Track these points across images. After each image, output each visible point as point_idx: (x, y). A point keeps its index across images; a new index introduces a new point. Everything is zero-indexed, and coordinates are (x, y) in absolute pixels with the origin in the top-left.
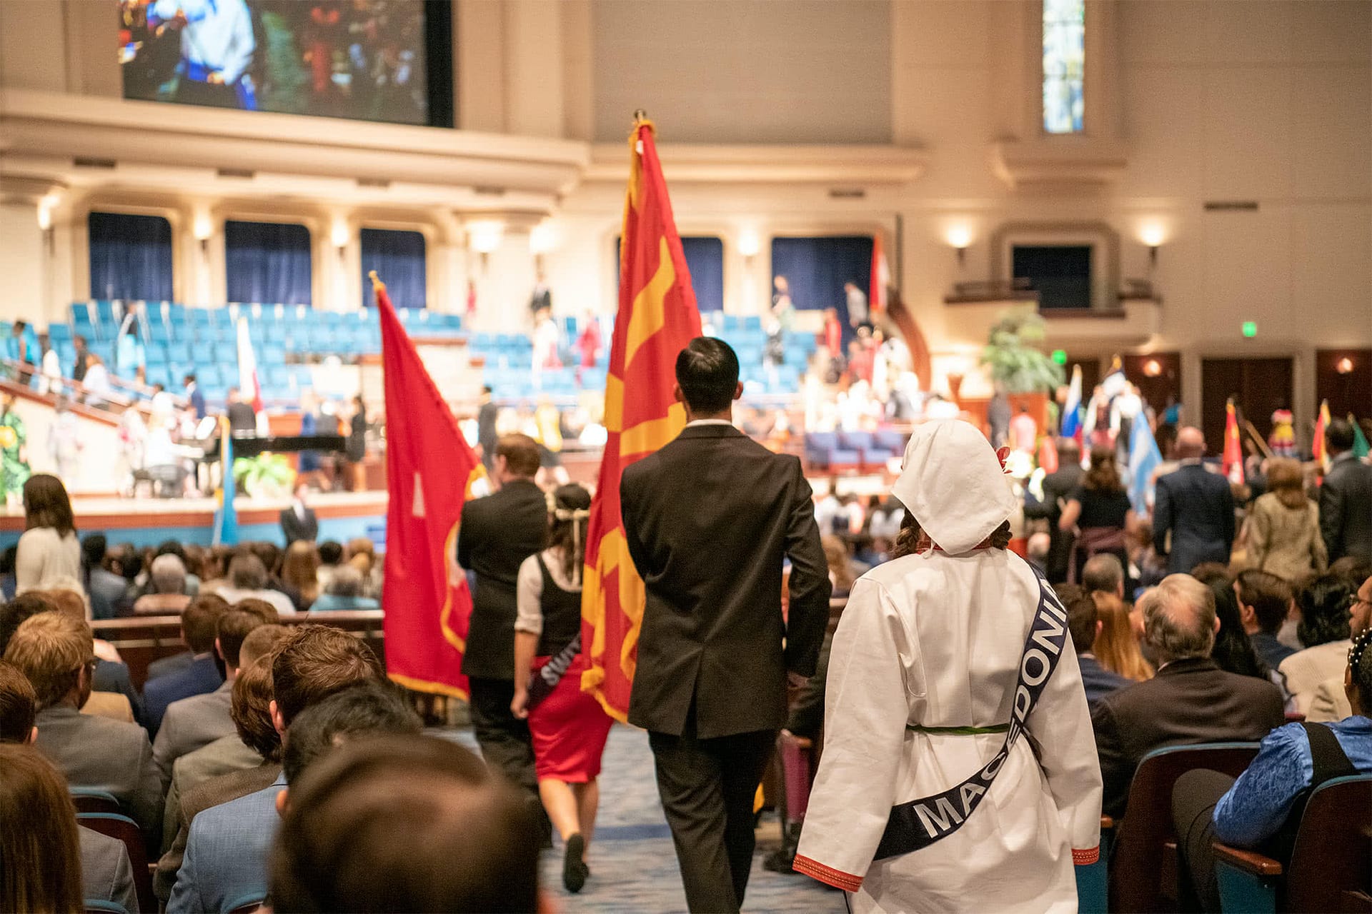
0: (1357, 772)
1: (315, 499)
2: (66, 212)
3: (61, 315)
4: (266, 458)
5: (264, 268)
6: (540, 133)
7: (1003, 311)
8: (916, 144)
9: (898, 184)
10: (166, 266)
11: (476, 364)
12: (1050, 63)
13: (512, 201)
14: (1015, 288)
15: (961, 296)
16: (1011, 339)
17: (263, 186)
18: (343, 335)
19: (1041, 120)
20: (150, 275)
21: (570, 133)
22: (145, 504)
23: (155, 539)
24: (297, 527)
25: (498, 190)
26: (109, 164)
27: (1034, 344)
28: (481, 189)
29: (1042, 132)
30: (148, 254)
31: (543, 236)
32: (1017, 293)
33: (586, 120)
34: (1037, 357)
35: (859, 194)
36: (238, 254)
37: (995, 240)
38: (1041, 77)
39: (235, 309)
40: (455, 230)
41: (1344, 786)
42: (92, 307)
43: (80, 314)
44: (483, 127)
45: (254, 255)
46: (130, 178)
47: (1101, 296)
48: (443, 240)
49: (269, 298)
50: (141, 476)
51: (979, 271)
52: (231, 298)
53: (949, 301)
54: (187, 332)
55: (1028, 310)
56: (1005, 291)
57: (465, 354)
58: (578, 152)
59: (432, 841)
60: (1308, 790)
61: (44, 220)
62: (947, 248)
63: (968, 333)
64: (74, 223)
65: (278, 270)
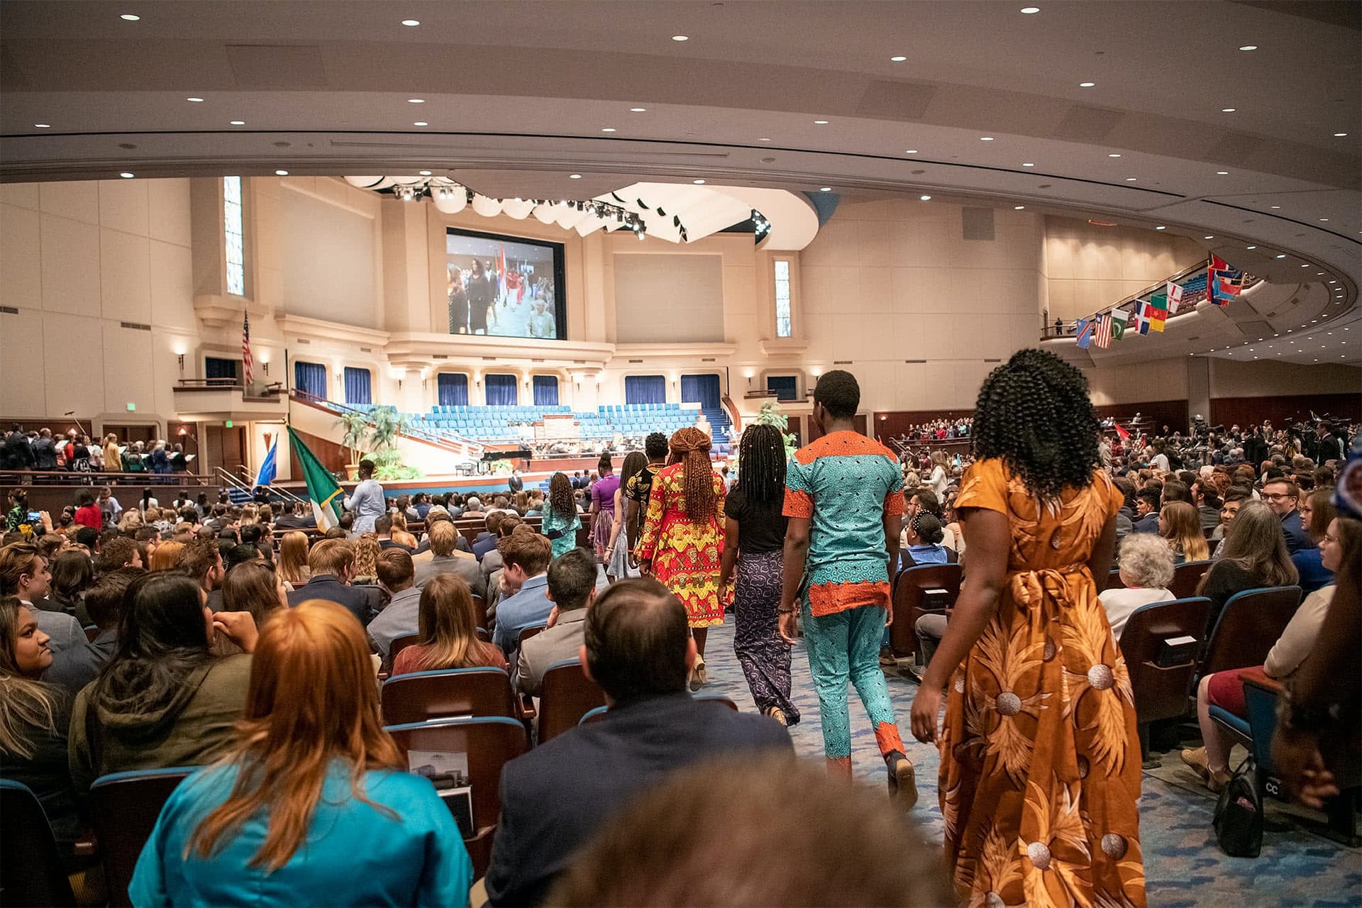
0: (917, 565)
1: (520, 474)
2: (431, 375)
3: (430, 411)
4: (501, 461)
5: (500, 392)
6: (597, 340)
7: (766, 401)
8: (732, 342)
9: (728, 355)
10: (465, 391)
11: (576, 424)
12: (779, 313)
13: (587, 365)
14: (769, 393)
15: (750, 396)
16: (768, 411)
17: (499, 363)
18: (528, 415)
19: (777, 333)
20: (460, 397)
21: (608, 341)
22: (461, 478)
23: (468, 490)
24: (516, 485)
25: (583, 362)
26: (445, 357)
27: (777, 413)
28: (576, 361)
29: (777, 337)
30: (459, 388)
31: (600, 377)
32: (770, 394)
33: (614, 335)
34: (778, 417)
35: (713, 360)
36: (490, 387)
37: (762, 375)
38: (776, 318)
39: (489, 407)
40: (567, 376)
41: (914, 570)
42: (440, 407)
43: (435, 409)
44: (576, 339)
45: (496, 387)
46: (452, 361)
47: (799, 395)
48: (563, 380)
49: (502, 403)
50: (458, 468)
51: (756, 386)
52: (488, 404)
53: (746, 398)
54: (473, 416)
55: (774, 400)
56: (766, 393)
57: (572, 421)
58: (611, 347)
59: (643, 617)
60: (901, 572)
61: (423, 378)
62: (745, 378)
63: (753, 409)
64: (433, 378)
65: (504, 391)
